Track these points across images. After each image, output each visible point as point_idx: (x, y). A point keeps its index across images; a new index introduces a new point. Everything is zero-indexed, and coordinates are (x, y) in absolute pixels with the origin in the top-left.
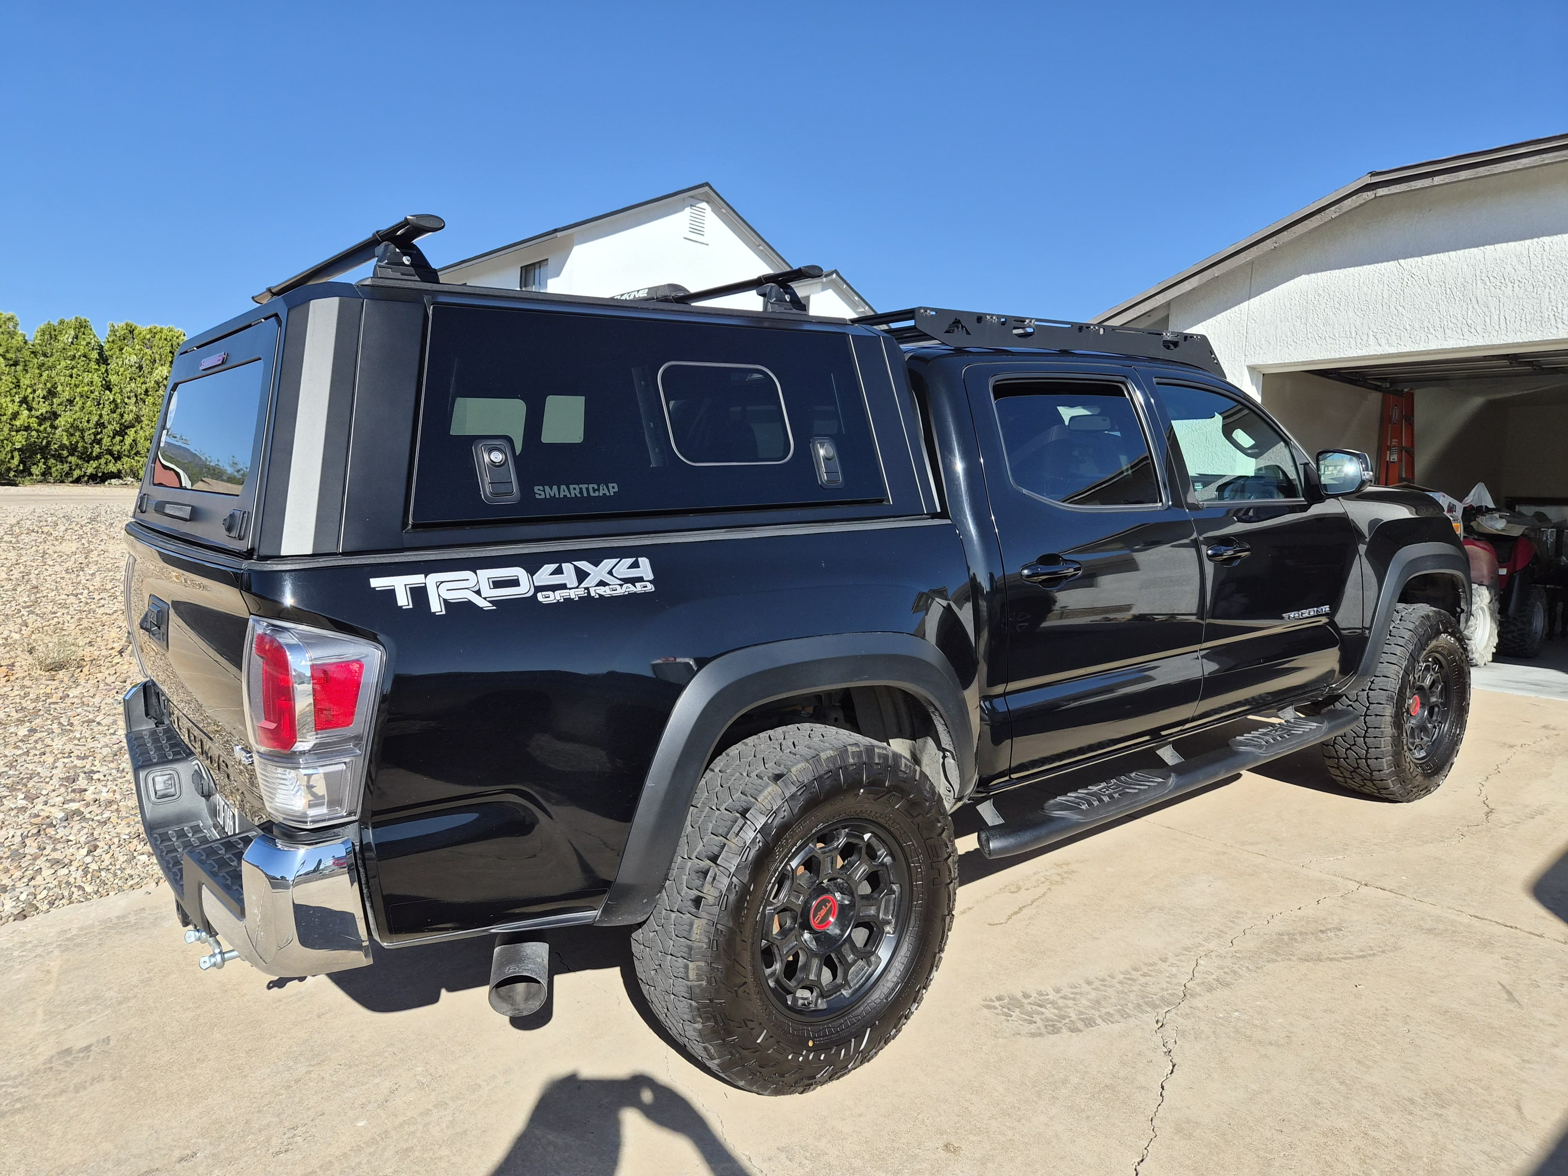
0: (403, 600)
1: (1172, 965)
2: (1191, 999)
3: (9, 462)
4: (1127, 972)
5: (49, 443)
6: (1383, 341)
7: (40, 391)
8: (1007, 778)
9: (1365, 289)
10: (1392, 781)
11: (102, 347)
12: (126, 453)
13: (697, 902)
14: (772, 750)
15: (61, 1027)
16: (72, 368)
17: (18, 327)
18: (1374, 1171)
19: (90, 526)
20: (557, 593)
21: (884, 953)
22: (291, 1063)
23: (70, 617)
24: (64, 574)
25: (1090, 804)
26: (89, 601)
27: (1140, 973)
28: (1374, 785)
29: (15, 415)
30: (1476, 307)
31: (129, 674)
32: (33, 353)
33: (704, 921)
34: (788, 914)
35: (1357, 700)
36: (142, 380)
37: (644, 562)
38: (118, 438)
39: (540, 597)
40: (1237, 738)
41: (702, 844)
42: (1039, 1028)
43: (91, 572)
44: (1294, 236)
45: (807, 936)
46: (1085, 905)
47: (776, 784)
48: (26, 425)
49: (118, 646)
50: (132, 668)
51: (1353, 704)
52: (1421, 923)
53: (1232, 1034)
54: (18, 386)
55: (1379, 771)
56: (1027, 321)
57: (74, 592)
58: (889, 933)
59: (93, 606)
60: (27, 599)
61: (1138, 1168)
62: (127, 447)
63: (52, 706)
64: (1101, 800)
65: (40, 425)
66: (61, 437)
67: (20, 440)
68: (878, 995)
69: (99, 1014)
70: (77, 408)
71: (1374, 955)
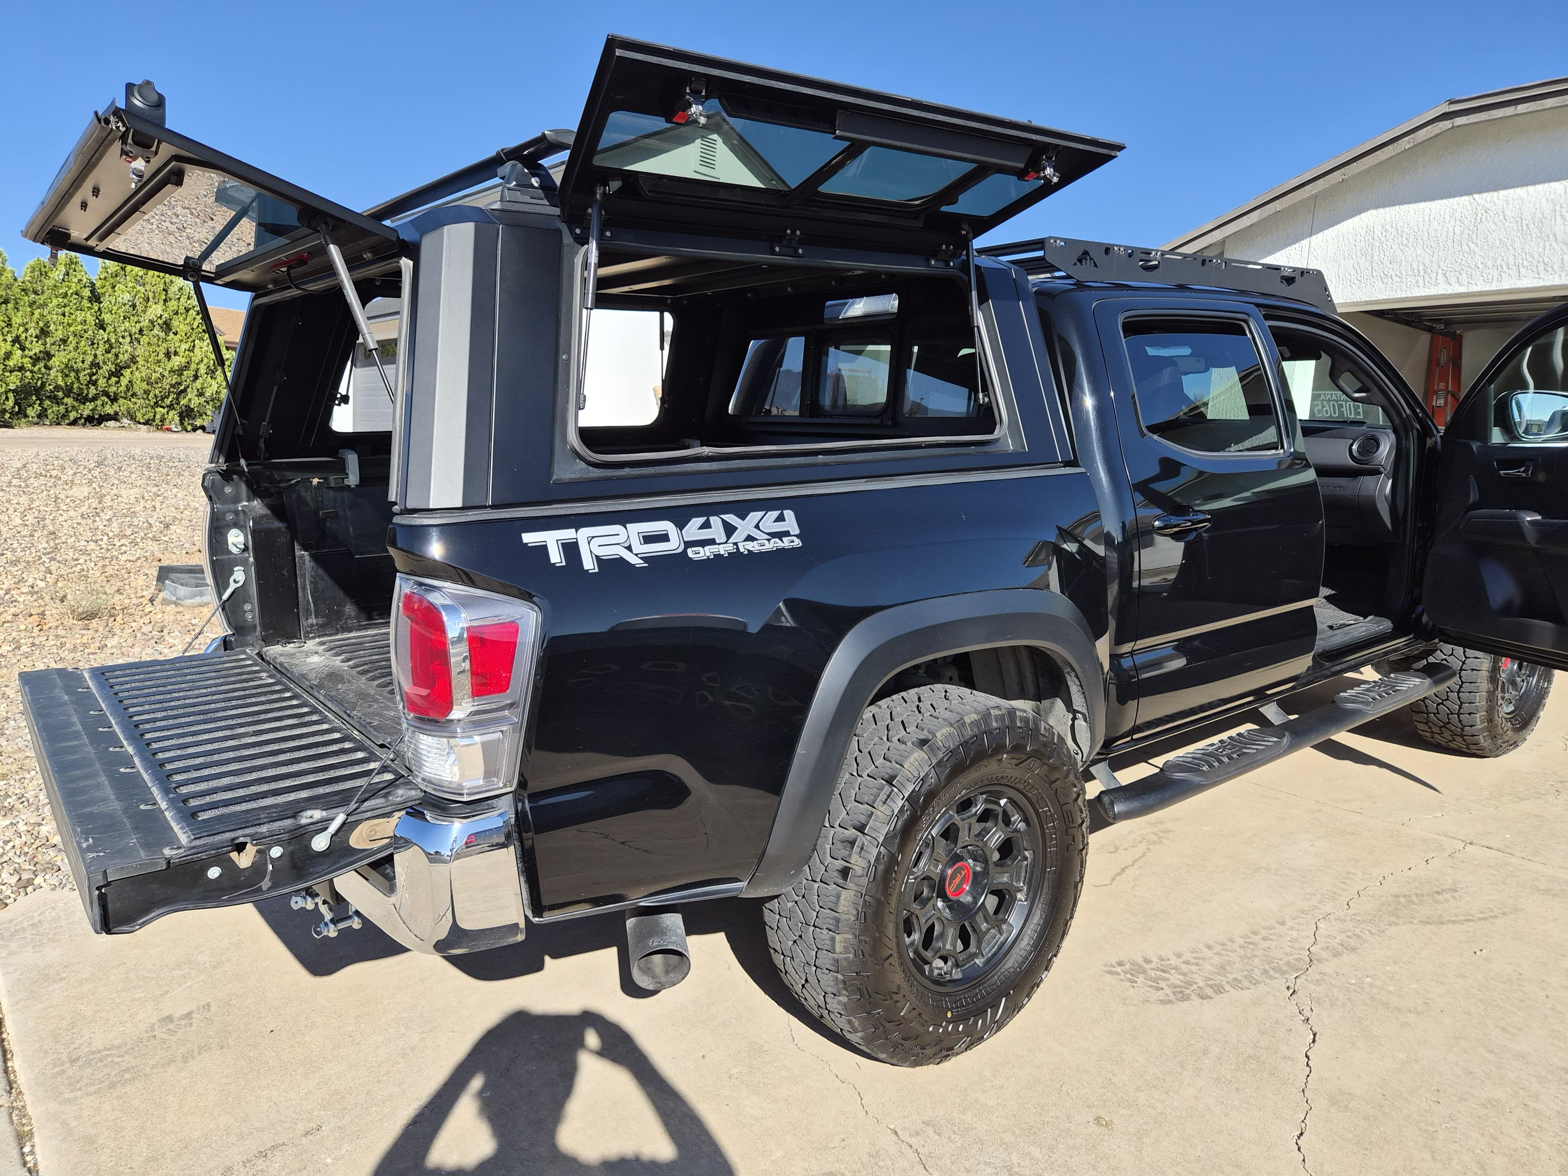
0: (556, 557)
1: (1292, 929)
2: (1319, 965)
3: (4, 404)
4: (1245, 936)
5: (44, 385)
6: (1453, 280)
7: (32, 329)
8: (1129, 739)
9: (1435, 225)
10: (1484, 737)
11: (94, 284)
12: (123, 395)
13: (845, 872)
14: (910, 713)
15: (157, 993)
16: (65, 306)
17: (7, 264)
18: (1543, 1144)
19: (99, 470)
20: (707, 548)
21: (1015, 919)
22: (403, 1030)
23: (93, 564)
24: (79, 520)
25: (1211, 766)
26: (110, 547)
27: (1260, 936)
28: (1464, 740)
29: (8, 355)
30: (1554, 244)
31: (165, 623)
32: (23, 290)
33: (852, 893)
34: (926, 882)
35: (1452, 654)
36: (136, 319)
37: (789, 514)
38: (114, 379)
39: (690, 552)
40: (1341, 694)
41: (845, 812)
42: (1167, 995)
43: (107, 518)
44: (1364, 168)
45: (940, 904)
46: (1188, 865)
47: (922, 749)
48: (20, 365)
49: (148, 594)
50: (166, 617)
51: (1449, 659)
52: (1536, 883)
53: (1368, 1001)
54: (9, 325)
55: (1471, 726)
56: (1153, 253)
57: (94, 538)
58: (1021, 901)
59: (115, 553)
60: (46, 546)
61: (1299, 1142)
62: (123, 388)
63: (91, 656)
64: (1220, 762)
65: (34, 366)
66: (56, 377)
67: (14, 381)
68: (1011, 963)
69: (194, 979)
70: (71, 348)
71: (1495, 917)
